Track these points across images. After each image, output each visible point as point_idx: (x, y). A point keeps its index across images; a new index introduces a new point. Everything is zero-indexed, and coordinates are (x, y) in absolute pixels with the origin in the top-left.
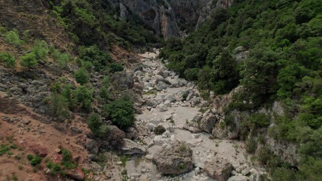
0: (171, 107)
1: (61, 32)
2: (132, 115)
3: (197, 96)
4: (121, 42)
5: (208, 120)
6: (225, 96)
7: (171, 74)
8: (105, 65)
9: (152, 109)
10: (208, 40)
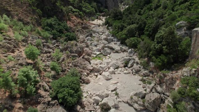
0: (115, 74)
1: (25, 7)
2: (79, 93)
3: (137, 63)
4: (77, 13)
5: (153, 101)
6: (170, 74)
7: (114, 40)
8: (63, 33)
9: (99, 76)
10: (144, 12)
